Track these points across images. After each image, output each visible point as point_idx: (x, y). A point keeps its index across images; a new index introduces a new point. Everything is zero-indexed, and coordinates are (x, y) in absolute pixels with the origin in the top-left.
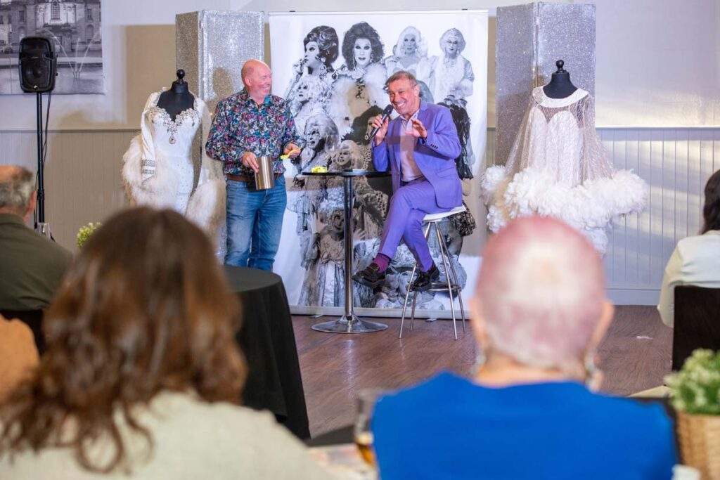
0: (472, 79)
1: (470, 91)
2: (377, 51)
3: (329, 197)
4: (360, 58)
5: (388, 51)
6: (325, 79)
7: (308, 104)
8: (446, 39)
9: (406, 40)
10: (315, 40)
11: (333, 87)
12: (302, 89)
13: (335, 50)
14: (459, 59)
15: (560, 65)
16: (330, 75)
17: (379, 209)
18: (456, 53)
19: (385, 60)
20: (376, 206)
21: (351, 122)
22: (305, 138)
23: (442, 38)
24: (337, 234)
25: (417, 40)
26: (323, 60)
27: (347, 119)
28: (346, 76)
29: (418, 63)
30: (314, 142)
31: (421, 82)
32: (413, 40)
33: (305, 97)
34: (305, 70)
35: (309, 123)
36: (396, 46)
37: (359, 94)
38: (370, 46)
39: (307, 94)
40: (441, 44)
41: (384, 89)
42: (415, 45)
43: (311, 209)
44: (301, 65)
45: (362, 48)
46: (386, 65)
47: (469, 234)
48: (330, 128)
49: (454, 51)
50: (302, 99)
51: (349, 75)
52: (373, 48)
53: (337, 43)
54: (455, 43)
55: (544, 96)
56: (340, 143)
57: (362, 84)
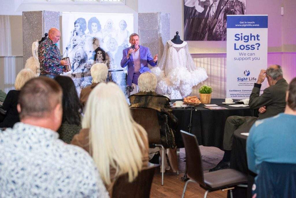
2: (99, 27)
3: (85, 80)
4: (94, 30)
5: (103, 27)
6: (82, 37)
7: (76, 46)
9: (108, 24)
10: (78, 23)
11: (85, 40)
12: (74, 41)
13: (85, 27)
14: (125, 30)
15: (177, 33)
16: (84, 36)
19: (102, 30)
22: (75, 59)
23: (120, 23)
26: (81, 30)
27: (90, 52)
29: (112, 32)
30: (79, 60)
31: (114, 39)
32: (111, 24)
33: (75, 44)
34: (75, 34)
35: (77, 53)
36: (105, 26)
37: (94, 43)
38: (97, 25)
39: (76, 43)
40: (119, 25)
41: (102, 41)
42: (111, 25)
43: (78, 85)
44: (73, 32)
45: (94, 26)
46: (102, 32)
47: (132, 91)
48: (85, 55)
49: (124, 28)
50: (74, 44)
51: (90, 36)
52: (98, 26)
53: (86, 24)
54: (124, 25)
55: (173, 43)
56: (88, 60)
57: (95, 39)
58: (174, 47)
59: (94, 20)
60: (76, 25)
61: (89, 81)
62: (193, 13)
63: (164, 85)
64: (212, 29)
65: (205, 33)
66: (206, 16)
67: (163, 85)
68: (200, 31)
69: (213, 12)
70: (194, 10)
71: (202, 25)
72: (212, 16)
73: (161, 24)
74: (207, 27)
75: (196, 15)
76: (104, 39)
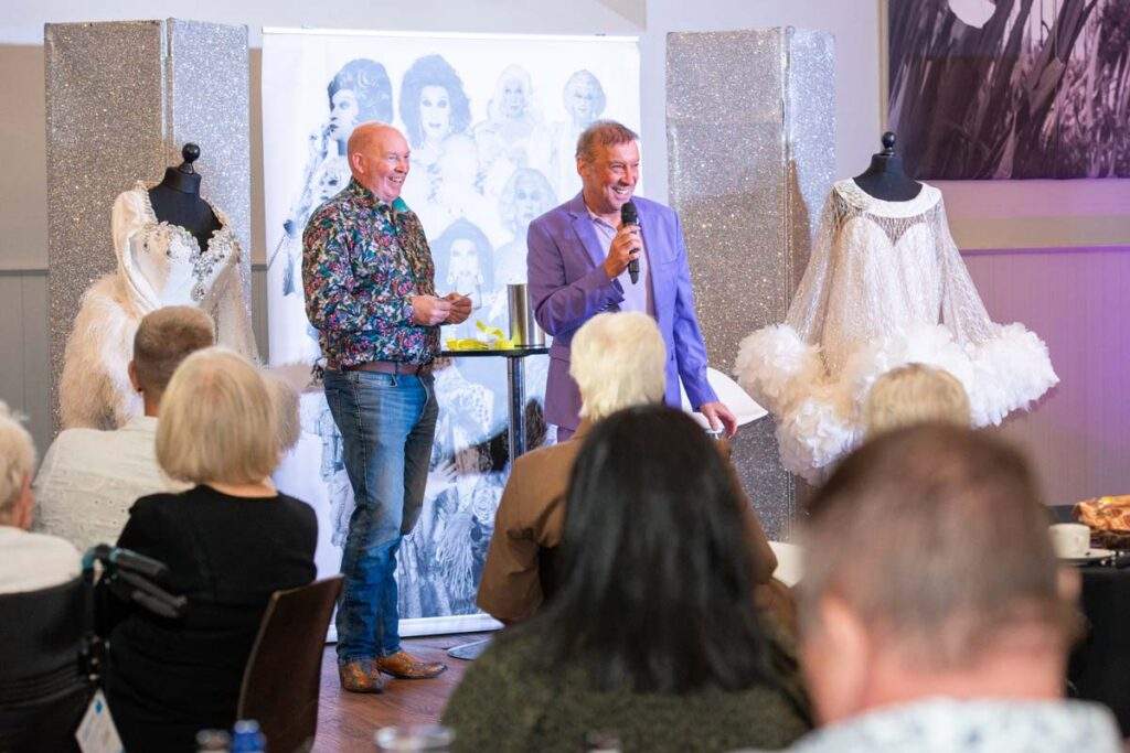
2: (460, 109)
4: (431, 125)
5: (478, 111)
8: (573, 89)
9: (508, 91)
10: (350, 86)
12: (327, 186)
13: (387, 107)
15: (888, 140)
17: (478, 420)
19: (474, 128)
20: (473, 415)
23: (566, 88)
25: (526, 90)
29: (529, 135)
31: (535, 171)
32: (519, 91)
34: (333, 147)
36: (491, 102)
38: (447, 100)
40: (565, 100)
42: (523, 100)
44: (325, 137)
45: (434, 104)
46: (477, 139)
52: (452, 106)
53: (390, 94)
54: (590, 97)
55: (866, 198)
57: (437, 176)
58: (877, 219)
59: (433, 72)
60: (337, 98)
62: (937, 27)
63: (824, 425)
64: (1036, 114)
65: (999, 138)
66: (1005, 44)
67: (818, 423)
68: (974, 124)
69: (1043, 23)
70: (939, 15)
71: (983, 96)
72: (1034, 43)
73: (793, 93)
74: (1009, 107)
75: (951, 40)
76: (485, 177)
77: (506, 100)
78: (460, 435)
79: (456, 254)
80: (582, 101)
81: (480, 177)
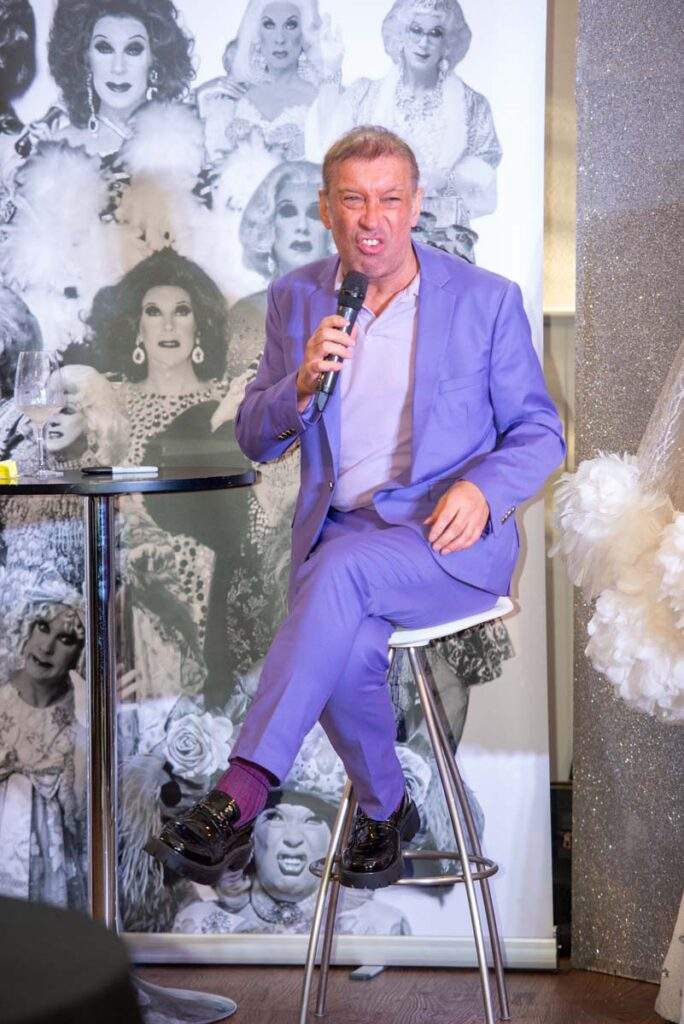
0: (493, 158)
1: (486, 197)
2: (169, 62)
4: (111, 86)
5: (206, 62)
8: (404, 18)
9: (268, 23)
11: (20, 185)
13: (23, 55)
17: (183, 597)
18: (438, 70)
19: (197, 91)
20: (173, 588)
21: (86, 303)
23: (390, 17)
24: (43, 682)
25: (306, 21)
27: (71, 293)
28: (64, 145)
29: (310, 104)
32: (293, 23)
36: (233, 44)
37: (112, 208)
38: (145, 43)
40: (386, 39)
41: (196, 191)
42: (298, 40)
45: (119, 48)
46: (203, 111)
47: (488, 677)
48: (14, 326)
49: (433, 59)
51: (73, 143)
52: (154, 52)
53: (32, 30)
56: (46, 374)
57: (119, 176)
61: (50, 566)
76: (215, 177)
77: (263, 40)
78: (146, 620)
79: (154, 310)
80: (423, 40)
81: (206, 177)
